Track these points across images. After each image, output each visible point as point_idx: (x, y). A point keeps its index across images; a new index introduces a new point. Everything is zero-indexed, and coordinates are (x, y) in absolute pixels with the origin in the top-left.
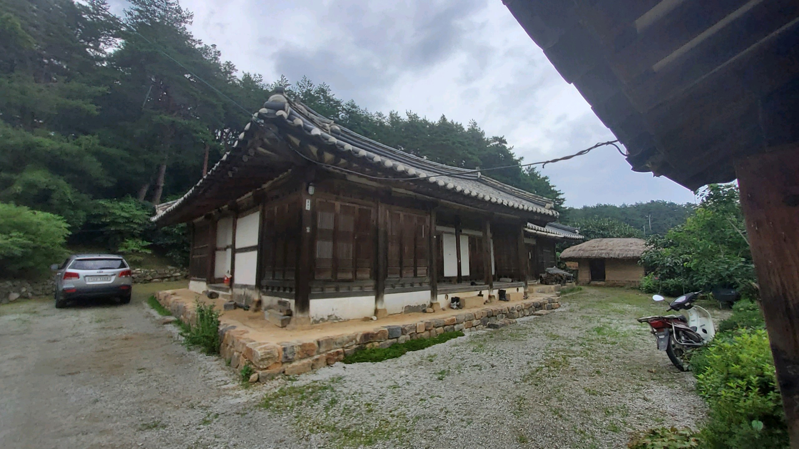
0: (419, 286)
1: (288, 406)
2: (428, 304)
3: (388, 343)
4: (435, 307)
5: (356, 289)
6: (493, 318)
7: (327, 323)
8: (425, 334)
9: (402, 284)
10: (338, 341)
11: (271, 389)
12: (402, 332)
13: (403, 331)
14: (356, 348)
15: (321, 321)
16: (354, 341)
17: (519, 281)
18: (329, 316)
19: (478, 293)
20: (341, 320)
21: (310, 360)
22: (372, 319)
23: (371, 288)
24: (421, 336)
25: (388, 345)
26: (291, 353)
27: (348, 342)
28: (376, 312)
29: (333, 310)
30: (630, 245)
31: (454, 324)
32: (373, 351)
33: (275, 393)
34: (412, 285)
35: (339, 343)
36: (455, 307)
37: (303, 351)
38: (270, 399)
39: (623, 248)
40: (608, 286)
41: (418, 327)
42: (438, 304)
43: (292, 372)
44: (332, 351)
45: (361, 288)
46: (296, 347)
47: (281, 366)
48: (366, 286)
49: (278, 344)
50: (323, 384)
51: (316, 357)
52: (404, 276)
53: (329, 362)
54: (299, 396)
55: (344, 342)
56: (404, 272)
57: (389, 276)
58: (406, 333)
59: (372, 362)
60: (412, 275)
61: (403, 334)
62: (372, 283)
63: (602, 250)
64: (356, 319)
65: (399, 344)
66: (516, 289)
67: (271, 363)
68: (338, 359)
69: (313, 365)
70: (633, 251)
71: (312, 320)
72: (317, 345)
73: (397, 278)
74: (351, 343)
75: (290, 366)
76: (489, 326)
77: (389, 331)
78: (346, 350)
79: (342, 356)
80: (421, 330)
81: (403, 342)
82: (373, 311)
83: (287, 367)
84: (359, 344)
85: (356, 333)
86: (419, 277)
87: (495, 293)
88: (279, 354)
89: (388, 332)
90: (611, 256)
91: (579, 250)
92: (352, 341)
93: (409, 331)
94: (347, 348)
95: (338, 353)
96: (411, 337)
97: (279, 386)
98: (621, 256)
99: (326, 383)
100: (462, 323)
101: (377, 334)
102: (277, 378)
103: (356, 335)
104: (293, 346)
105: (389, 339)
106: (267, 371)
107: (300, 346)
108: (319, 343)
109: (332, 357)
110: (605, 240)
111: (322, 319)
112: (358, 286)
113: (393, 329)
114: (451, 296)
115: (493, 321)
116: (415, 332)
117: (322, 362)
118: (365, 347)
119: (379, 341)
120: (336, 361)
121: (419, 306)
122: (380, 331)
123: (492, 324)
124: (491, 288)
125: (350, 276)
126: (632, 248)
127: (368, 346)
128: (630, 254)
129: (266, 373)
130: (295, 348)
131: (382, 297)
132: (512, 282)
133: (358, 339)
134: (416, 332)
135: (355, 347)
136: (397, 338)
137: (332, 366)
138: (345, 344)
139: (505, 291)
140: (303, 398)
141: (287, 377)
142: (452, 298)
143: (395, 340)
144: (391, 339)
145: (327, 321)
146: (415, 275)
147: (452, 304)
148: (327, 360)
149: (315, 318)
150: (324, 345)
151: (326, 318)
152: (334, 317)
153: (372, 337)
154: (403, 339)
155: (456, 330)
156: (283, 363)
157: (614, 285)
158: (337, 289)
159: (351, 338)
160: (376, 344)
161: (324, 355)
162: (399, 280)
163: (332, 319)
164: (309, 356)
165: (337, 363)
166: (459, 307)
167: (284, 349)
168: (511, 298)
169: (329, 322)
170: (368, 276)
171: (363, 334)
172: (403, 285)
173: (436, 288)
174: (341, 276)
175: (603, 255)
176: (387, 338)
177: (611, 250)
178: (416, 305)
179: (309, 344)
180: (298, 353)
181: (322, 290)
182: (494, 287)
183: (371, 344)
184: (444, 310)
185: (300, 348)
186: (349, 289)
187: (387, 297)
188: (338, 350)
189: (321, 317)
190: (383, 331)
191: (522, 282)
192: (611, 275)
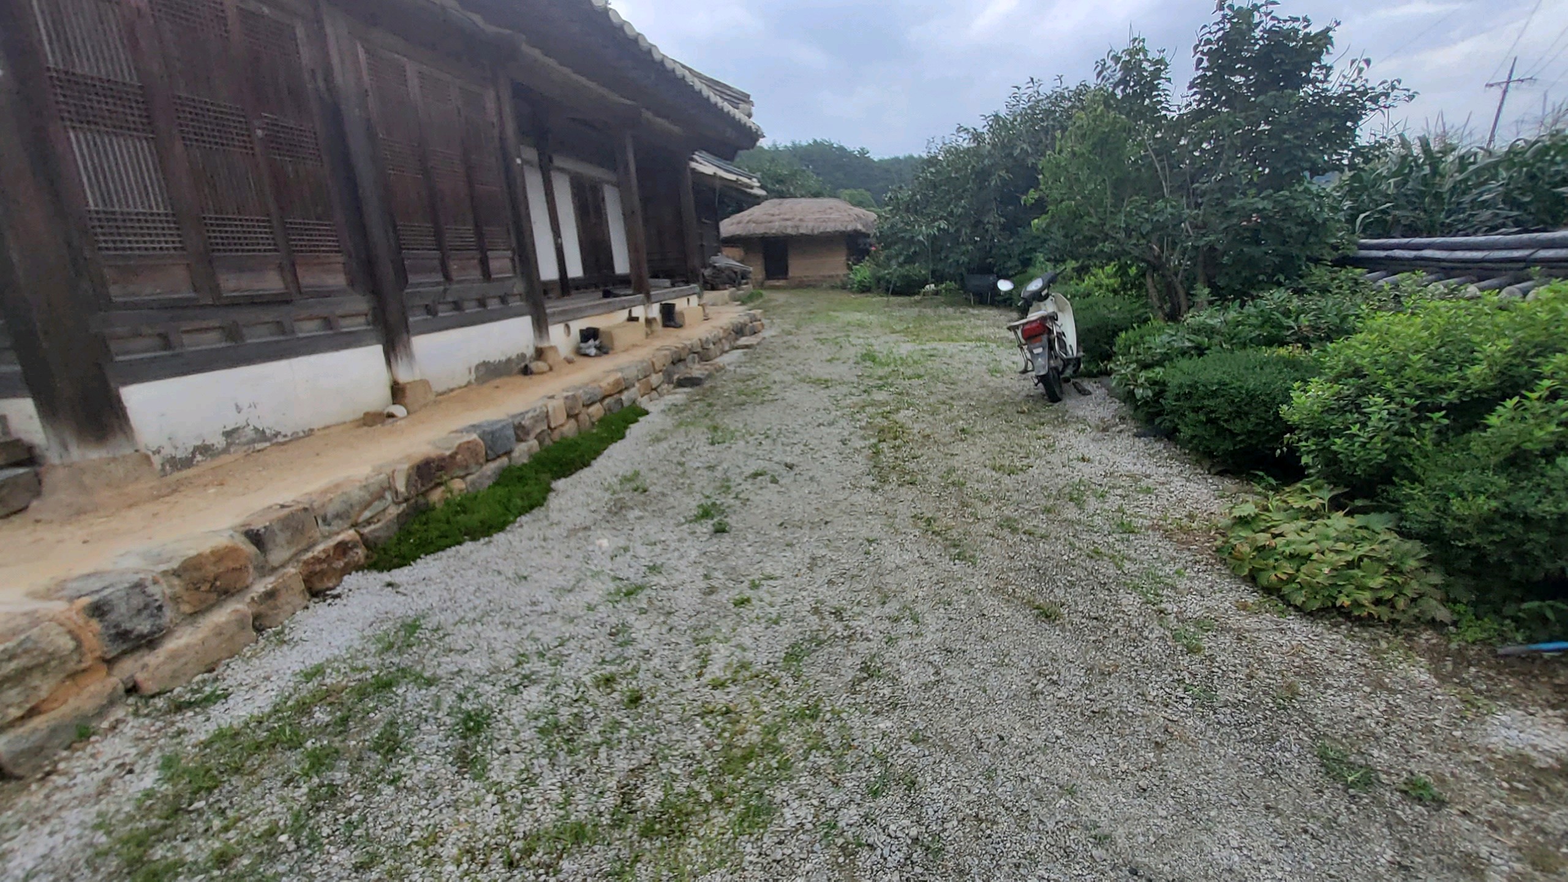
0: (502, 306)
1: (271, 833)
2: (530, 352)
3: (489, 473)
4: (551, 357)
5: (309, 328)
6: (681, 366)
7: (225, 459)
8: (570, 429)
9: (455, 303)
10: (331, 510)
11: (107, 783)
12: (516, 434)
13: (521, 432)
14: (399, 515)
15: (199, 458)
16: (389, 496)
17: (687, 283)
18: (228, 434)
19: (625, 314)
20: (280, 439)
21: (240, 606)
22: (391, 416)
23: (362, 320)
24: (562, 433)
25: (489, 477)
26: (139, 612)
27: (367, 505)
28: (397, 392)
29: (239, 410)
30: (829, 211)
31: (620, 392)
32: (463, 506)
33: (149, 794)
34: (482, 303)
35: (338, 516)
36: (593, 351)
37: (194, 586)
38: (143, 841)
39: (818, 216)
40: (793, 288)
41: (551, 412)
42: (553, 348)
43: (174, 676)
44: (320, 547)
45: (328, 322)
46: (155, 582)
47: (109, 674)
48: (343, 317)
49: (47, 595)
50: (354, 669)
51: (261, 587)
52: (455, 276)
53: (319, 586)
54: (294, 760)
55: (351, 506)
56: (454, 266)
57: (412, 279)
58: (527, 434)
59: (474, 539)
60: (476, 274)
61: (519, 440)
62: (361, 304)
63: (787, 220)
64: (337, 425)
65: (520, 469)
66: (685, 299)
67: (44, 686)
68: (346, 564)
69: (257, 617)
70: (835, 220)
71: (157, 460)
72: (250, 549)
73: (438, 284)
74: (378, 506)
75: (154, 658)
76: (681, 384)
77: (483, 439)
78: (366, 530)
79: (360, 553)
80: (558, 418)
81: (525, 461)
82: (387, 392)
83: (145, 667)
84: (406, 500)
85: (389, 471)
86: (498, 279)
87: (655, 311)
88: (75, 638)
89: (482, 443)
90: (802, 231)
91: (748, 222)
92: (381, 497)
93: (534, 427)
94: (369, 522)
95: (343, 548)
96: (541, 443)
97: (144, 754)
98: (816, 232)
99: (369, 661)
100: (634, 386)
101: (452, 456)
102: (105, 725)
103: (391, 477)
104: (139, 586)
105: (487, 461)
106: (37, 722)
107: (176, 573)
108: (256, 538)
109: (325, 566)
110: (788, 203)
111: (205, 449)
112: (317, 318)
113: (493, 433)
114: (577, 326)
115: (681, 372)
116: (545, 427)
117: (295, 595)
118: (427, 504)
119: (462, 474)
120: (342, 575)
121: (509, 360)
122: (460, 446)
123: (686, 379)
124: (648, 300)
125: (272, 283)
126: (833, 216)
127: (436, 496)
128: (830, 227)
129: (35, 730)
130: (151, 589)
131: (407, 346)
132: (673, 285)
133: (401, 486)
134: (549, 427)
135: (394, 511)
136: (508, 453)
137: (338, 596)
138: (359, 514)
139: (673, 305)
140: (319, 762)
141: (160, 702)
142: (581, 331)
143: (505, 460)
144: (494, 459)
145: (226, 450)
146: (487, 275)
147: (583, 345)
148: (308, 580)
149: (168, 451)
150: (281, 538)
151: (219, 442)
152: (250, 433)
153: (441, 468)
154: (522, 452)
155: (626, 404)
156: (110, 663)
157: (802, 285)
158: (232, 333)
159: (375, 488)
160: (458, 485)
161: (291, 570)
162: (445, 290)
163: (244, 440)
164: (226, 593)
165: (352, 580)
166: (603, 350)
167: (98, 610)
168: (687, 320)
169: (237, 453)
170: (337, 280)
171: (412, 468)
172: (457, 306)
173: (544, 309)
174: (231, 284)
175: (790, 231)
176: (482, 461)
177: (801, 220)
178: (504, 358)
179: (213, 553)
180: (176, 599)
181: (167, 344)
182: (653, 300)
183: (443, 488)
184: (570, 361)
185: (176, 581)
186: (280, 327)
187: (423, 344)
188: (340, 538)
189: (199, 443)
190: (469, 442)
191: (693, 285)
192: (797, 267)
